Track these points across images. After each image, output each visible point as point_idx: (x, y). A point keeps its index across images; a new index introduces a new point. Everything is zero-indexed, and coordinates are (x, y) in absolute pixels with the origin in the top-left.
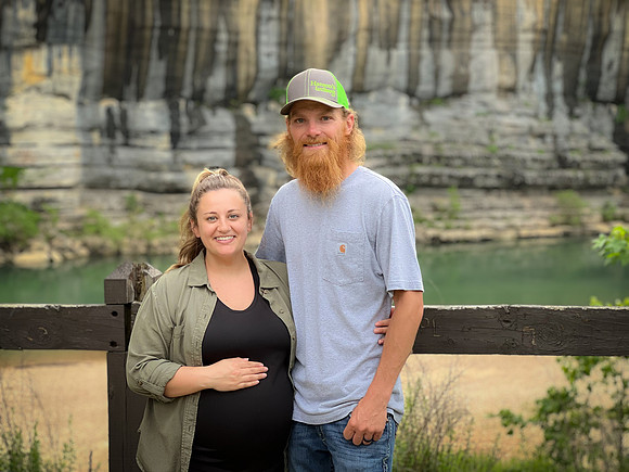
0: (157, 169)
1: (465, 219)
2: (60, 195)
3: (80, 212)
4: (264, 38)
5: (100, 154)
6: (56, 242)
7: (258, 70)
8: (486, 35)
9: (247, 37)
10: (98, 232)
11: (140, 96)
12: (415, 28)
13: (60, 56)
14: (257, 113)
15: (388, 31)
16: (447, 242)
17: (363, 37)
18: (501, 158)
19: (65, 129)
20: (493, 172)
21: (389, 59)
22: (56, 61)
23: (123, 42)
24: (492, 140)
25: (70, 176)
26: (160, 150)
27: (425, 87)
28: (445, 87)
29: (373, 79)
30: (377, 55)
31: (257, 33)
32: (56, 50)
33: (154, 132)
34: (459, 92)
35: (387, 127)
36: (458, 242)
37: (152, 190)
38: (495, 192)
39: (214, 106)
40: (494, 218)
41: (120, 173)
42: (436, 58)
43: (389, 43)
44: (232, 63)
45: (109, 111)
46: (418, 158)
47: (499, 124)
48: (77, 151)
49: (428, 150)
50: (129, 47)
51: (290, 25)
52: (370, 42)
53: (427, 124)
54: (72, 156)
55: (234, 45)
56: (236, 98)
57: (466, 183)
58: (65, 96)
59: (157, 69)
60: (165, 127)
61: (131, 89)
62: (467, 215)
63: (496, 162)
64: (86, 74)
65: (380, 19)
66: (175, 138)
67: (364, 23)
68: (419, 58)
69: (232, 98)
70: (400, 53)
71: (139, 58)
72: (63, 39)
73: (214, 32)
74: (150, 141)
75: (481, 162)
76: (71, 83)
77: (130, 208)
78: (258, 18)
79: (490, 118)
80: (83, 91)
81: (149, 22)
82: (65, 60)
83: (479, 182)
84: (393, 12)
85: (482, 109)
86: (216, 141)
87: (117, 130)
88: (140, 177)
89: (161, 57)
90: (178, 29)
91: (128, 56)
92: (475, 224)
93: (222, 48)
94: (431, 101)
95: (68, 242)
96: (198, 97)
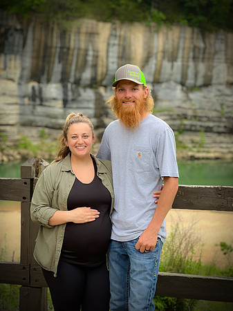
0: (55, 117)
1: (207, 147)
2: (8, 128)
3: (17, 137)
4: (111, 54)
5: (28, 109)
6: (5, 152)
7: (107, 70)
8: (221, 56)
9: (102, 54)
10: (26, 148)
11: (48, 81)
12: (186, 52)
13: (10, 60)
14: (106, 91)
15: (173, 52)
16: (198, 159)
17: (160, 55)
18: (226, 118)
19: (12, 96)
20: (222, 125)
21: (172, 67)
22: (8, 62)
23: (42, 54)
24: (223, 109)
25: (13, 119)
26: (57, 108)
27: (190, 81)
28: (200, 82)
29: (164, 76)
30: (167, 65)
31: (108, 52)
32: (8, 57)
33: (55, 99)
34: (207, 84)
35: (170, 101)
36: (203, 158)
37: (53, 128)
38: (223, 135)
39: (85, 87)
40: (222, 148)
41: (38, 119)
42: (196, 67)
43: (173, 59)
44: (95, 66)
45: (33, 88)
46: (185, 117)
47: (226, 101)
48: (17, 107)
49: (190, 113)
50: (44, 57)
51: (124, 48)
52: (163, 58)
53: (190, 100)
54: (14, 110)
55: (96, 57)
56: (96, 83)
57: (208, 130)
58: (12, 80)
59: (57, 68)
60: (60, 96)
61: (44, 78)
62: (208, 146)
63: (224, 120)
64: (23, 69)
65: (169, 47)
66: (65, 102)
67: (161, 48)
68: (188, 67)
69: (94, 83)
70: (178, 64)
71: (49, 62)
72: (12, 52)
73: (87, 50)
74: (53, 103)
75: (216, 119)
76: (15, 74)
77: (42, 136)
78: (108, 44)
79: (222, 98)
80: (21, 78)
81: (54, 45)
82: (13, 62)
83: (215, 129)
84: (176, 43)
85: (218, 93)
86: (85, 105)
87: (38, 97)
88: (47, 121)
89: (60, 62)
90: (69, 49)
91: (44, 61)
92: (212, 150)
93: (90, 58)
94: (193, 88)
95: (11, 152)
96: (77, 82)
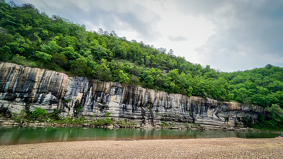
0: (130, 115)
1: (174, 126)
2: (115, 118)
3: (118, 121)
4: (146, 97)
5: (122, 112)
6: (115, 125)
7: (145, 102)
8: (173, 100)
9: (144, 97)
11: (128, 104)
12: (165, 98)
14: (144, 108)
15: (161, 98)
17: (158, 99)
18: (177, 117)
19: (117, 108)
20: (177, 119)
24: (176, 114)
25: (117, 115)
26: (131, 112)
27: (166, 106)
28: (169, 107)
29: (160, 105)
30: (160, 101)
32: (117, 96)
33: (130, 109)
35: (162, 112)
37: (129, 118)
38: (177, 122)
39: (139, 106)
41: (125, 115)
42: (168, 103)
44: (141, 100)
45: (124, 106)
46: (167, 116)
47: (176, 112)
48: (119, 111)
50: (128, 96)
51: (149, 96)
53: (167, 112)
55: (142, 98)
58: (118, 103)
59: (131, 100)
64: (121, 100)
66: (133, 110)
67: (158, 97)
68: (165, 102)
69: (141, 105)
70: (163, 101)
71: (129, 98)
72: (118, 94)
73: (139, 95)
74: (129, 111)
75: (175, 117)
77: (126, 121)
78: (145, 94)
80: (120, 102)
81: (131, 93)
83: (175, 120)
84: (162, 96)
85: (174, 110)
86: (139, 111)
87: (125, 108)
88: (127, 116)
89: (132, 98)
90: (135, 94)
91: (127, 98)
92: (176, 126)
93: (140, 98)
94: (167, 108)
96: (136, 105)
